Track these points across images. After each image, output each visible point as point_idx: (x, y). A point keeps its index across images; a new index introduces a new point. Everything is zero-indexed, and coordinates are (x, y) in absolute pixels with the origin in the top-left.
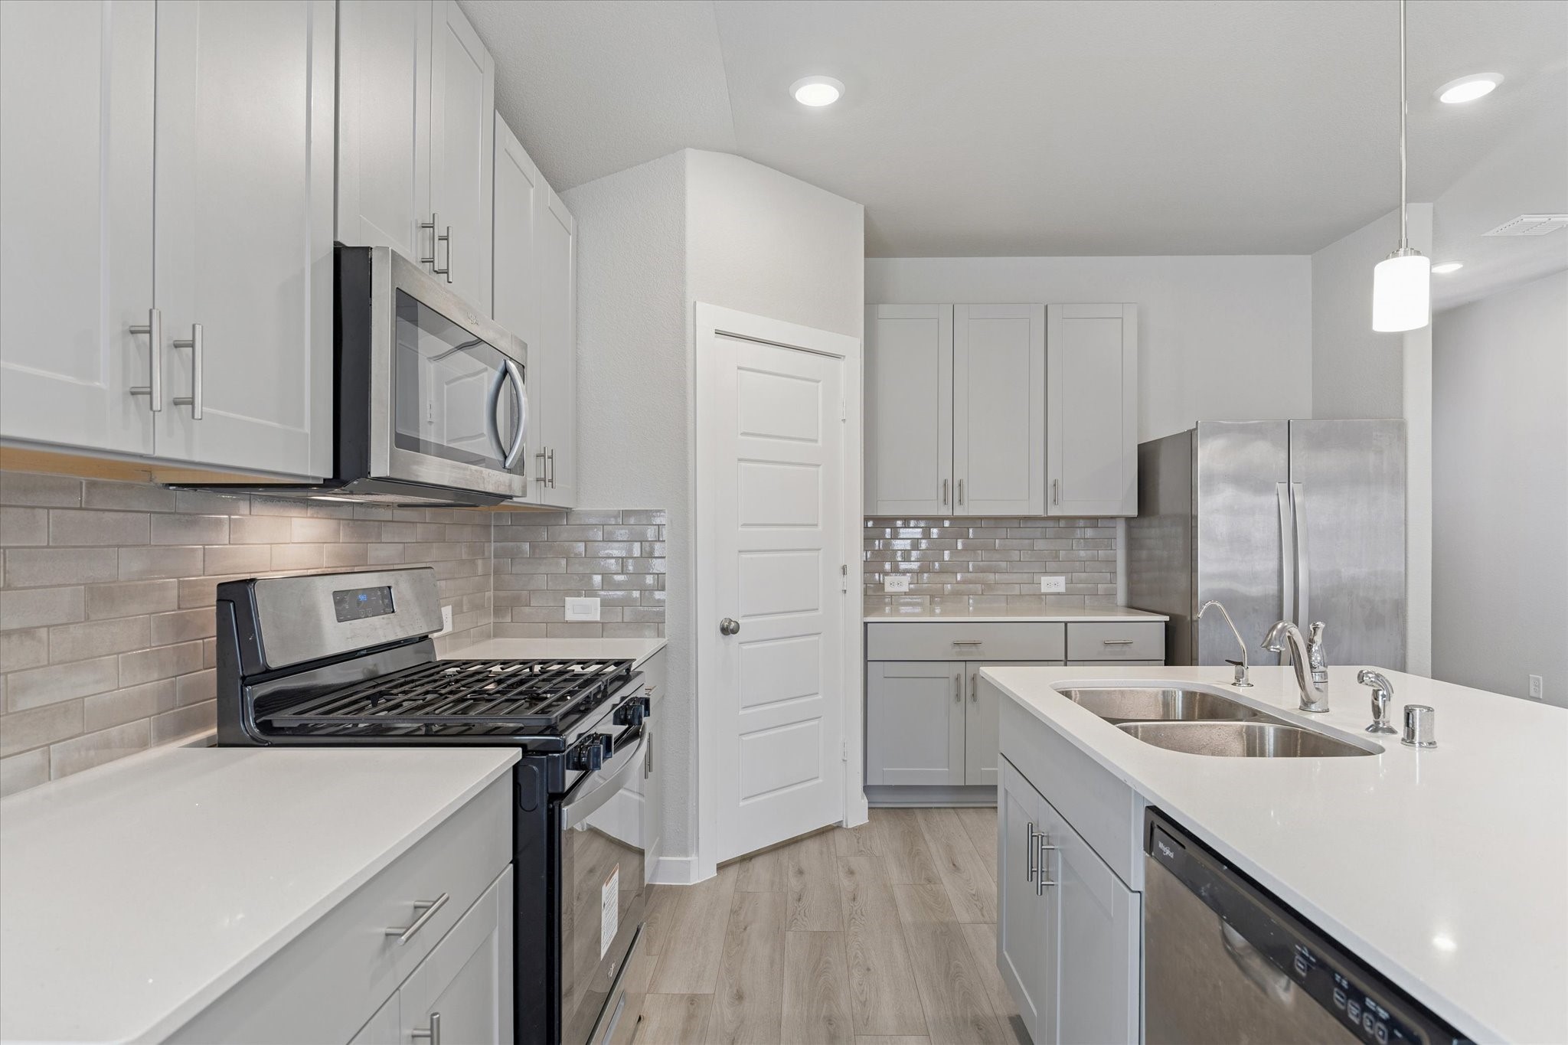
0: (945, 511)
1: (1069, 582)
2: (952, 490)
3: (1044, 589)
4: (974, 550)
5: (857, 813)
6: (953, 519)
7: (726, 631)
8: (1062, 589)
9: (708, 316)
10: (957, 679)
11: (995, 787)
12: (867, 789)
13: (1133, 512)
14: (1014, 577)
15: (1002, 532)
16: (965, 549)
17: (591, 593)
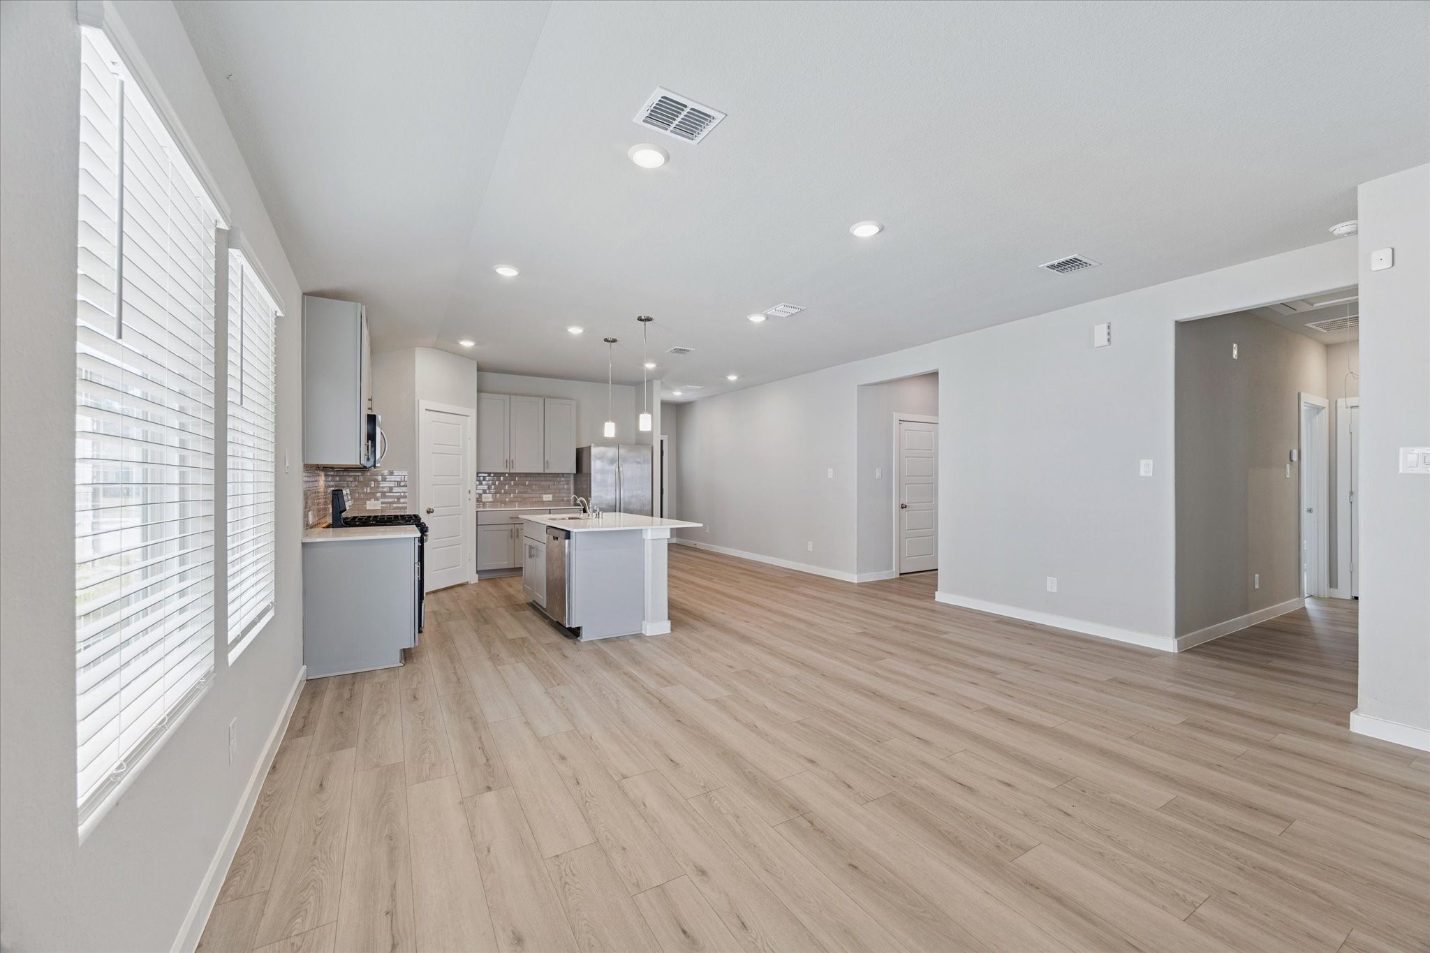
0: (507, 471)
1: (554, 497)
2: (509, 463)
3: (544, 500)
4: (518, 485)
5: (474, 578)
6: (509, 474)
7: (428, 512)
8: (551, 499)
9: (423, 404)
10: (511, 530)
11: (522, 568)
12: (478, 572)
13: (575, 472)
14: (534, 495)
15: (529, 479)
16: (515, 485)
17: (377, 499)
